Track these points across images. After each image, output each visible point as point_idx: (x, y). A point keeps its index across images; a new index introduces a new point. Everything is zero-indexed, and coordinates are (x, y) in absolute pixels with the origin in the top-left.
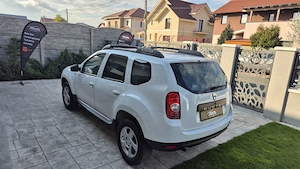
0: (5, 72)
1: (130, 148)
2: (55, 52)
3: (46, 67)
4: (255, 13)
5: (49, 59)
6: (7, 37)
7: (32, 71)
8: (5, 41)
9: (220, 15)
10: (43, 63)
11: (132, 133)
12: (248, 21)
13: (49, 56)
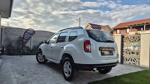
0: (14, 51)
1: (68, 72)
2: (37, 43)
3: (33, 50)
4: (133, 28)
5: (34, 46)
6: (17, 37)
7: (26, 51)
8: (16, 38)
9: (116, 29)
10: (32, 48)
11: (69, 64)
12: (130, 31)
13: (34, 45)
